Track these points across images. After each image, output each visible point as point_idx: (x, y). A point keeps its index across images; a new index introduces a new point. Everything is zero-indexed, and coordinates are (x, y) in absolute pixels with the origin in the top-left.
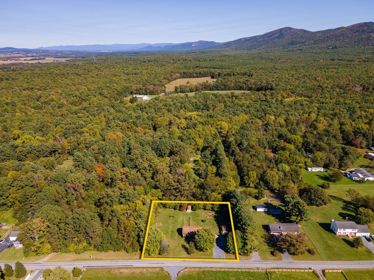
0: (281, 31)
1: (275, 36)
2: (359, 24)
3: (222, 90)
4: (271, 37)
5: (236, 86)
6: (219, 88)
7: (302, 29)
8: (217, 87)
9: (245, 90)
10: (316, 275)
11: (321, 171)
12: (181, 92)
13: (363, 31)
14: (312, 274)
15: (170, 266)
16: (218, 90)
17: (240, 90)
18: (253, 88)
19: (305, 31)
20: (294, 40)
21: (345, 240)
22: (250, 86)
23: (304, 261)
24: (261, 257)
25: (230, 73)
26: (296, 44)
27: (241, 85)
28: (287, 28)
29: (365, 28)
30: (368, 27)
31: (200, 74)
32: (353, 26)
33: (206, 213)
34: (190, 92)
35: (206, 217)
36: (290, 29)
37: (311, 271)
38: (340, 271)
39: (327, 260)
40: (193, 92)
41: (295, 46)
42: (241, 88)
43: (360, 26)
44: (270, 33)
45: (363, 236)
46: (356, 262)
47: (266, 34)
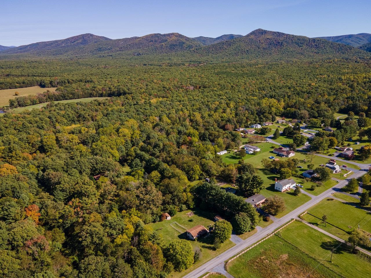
0: (83, 37)
1: (78, 41)
2: (151, 35)
3: (71, 99)
4: (74, 43)
5: (85, 94)
6: (67, 97)
7: (103, 37)
8: (65, 97)
9: (96, 97)
10: (298, 221)
11: (225, 154)
12: (20, 105)
13: (156, 41)
14: (296, 222)
15: (212, 267)
16: (66, 99)
17: (90, 97)
18: (104, 94)
19: (106, 39)
20: (101, 46)
21: (288, 193)
22: (101, 92)
23: (284, 217)
24: (261, 227)
25: (64, 81)
26: (103, 50)
27: (90, 92)
28: (88, 34)
29: (157, 39)
30: (158, 37)
31: (23, 83)
32: (147, 37)
33: (184, 214)
34: (33, 105)
35: (189, 217)
36: (92, 35)
37: (294, 220)
38: (306, 212)
39: (294, 209)
40: (36, 104)
41: (104, 52)
42: (91, 95)
43: (152, 37)
44: (73, 38)
45: (293, 187)
46: (306, 204)
47: (68, 40)
